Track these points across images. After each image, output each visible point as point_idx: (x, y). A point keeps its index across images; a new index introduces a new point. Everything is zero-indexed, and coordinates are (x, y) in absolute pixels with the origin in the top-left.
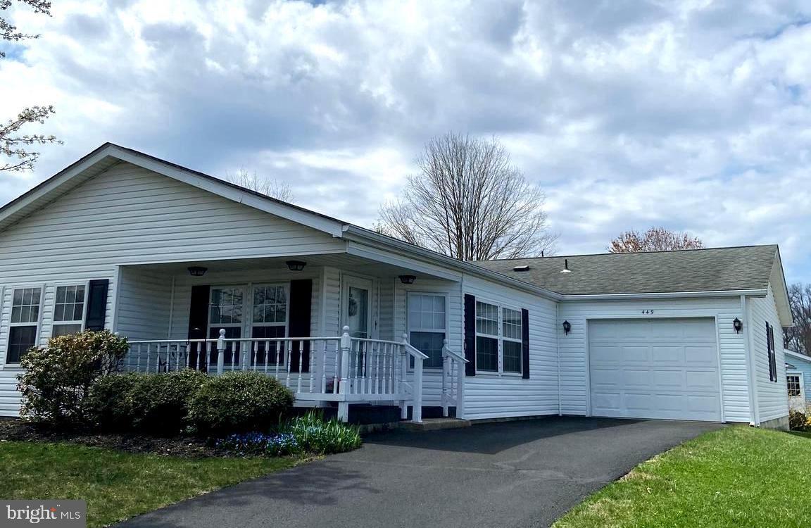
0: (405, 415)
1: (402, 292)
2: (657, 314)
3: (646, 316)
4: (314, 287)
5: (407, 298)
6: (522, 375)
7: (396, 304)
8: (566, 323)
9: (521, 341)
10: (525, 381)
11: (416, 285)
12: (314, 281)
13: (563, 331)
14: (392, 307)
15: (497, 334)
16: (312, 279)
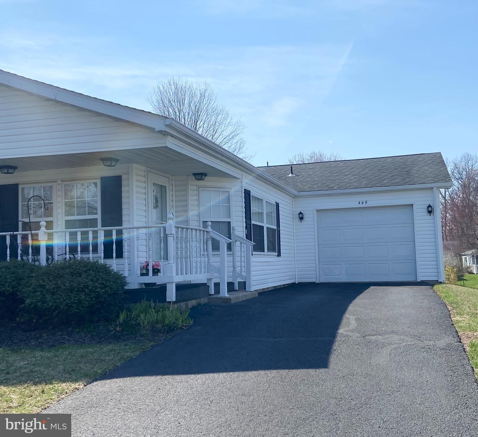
0: (212, 291)
1: (196, 188)
2: (370, 204)
3: (361, 205)
4: (124, 183)
5: (199, 193)
6: (277, 254)
7: (190, 198)
8: (300, 213)
9: (275, 228)
10: (279, 258)
11: (207, 182)
12: (123, 177)
13: (298, 219)
14: (187, 201)
15: (262, 222)
16: (121, 176)
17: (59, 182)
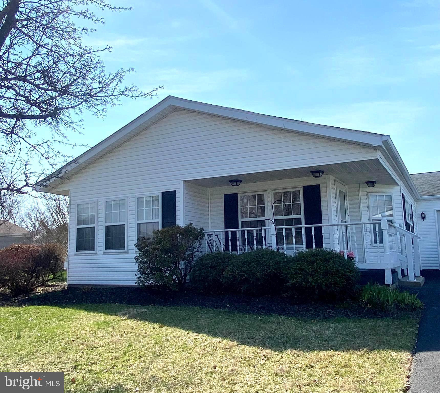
1: (365, 193)
4: (322, 190)
5: (368, 197)
7: (362, 201)
8: (422, 213)
11: (374, 188)
12: (322, 186)
13: (420, 219)
15: (409, 221)
16: (319, 185)
17: (269, 191)
